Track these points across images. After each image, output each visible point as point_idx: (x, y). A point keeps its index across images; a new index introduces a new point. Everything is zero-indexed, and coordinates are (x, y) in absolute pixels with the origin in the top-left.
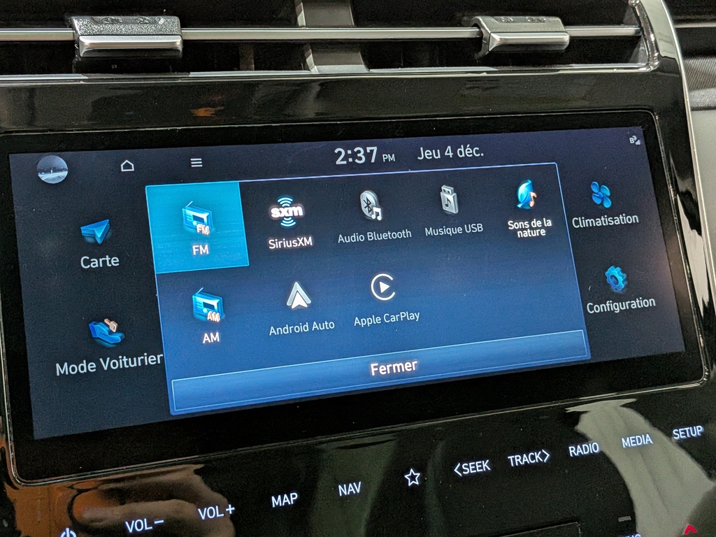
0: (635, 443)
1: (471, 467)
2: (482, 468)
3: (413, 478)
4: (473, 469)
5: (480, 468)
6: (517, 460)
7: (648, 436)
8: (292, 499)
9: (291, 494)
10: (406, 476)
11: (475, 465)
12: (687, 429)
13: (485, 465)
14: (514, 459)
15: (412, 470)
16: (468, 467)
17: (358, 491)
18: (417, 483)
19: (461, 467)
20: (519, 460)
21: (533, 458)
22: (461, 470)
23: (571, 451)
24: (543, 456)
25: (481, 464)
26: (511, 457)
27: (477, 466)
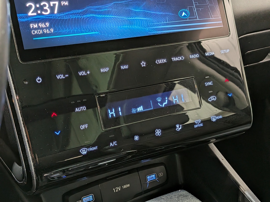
0: (209, 54)
1: (161, 61)
2: (164, 61)
3: (143, 64)
4: (161, 62)
5: (163, 62)
6: (174, 59)
7: (213, 52)
8: (107, 70)
9: (107, 69)
10: (141, 64)
11: (162, 61)
12: (225, 50)
13: (165, 61)
14: (173, 59)
15: (143, 62)
16: (160, 61)
17: (127, 68)
18: (145, 66)
19: (157, 61)
20: (175, 59)
21: (179, 59)
22: (158, 62)
23: (190, 57)
24: (182, 58)
25: (164, 60)
26: (173, 58)
27: (163, 61)
